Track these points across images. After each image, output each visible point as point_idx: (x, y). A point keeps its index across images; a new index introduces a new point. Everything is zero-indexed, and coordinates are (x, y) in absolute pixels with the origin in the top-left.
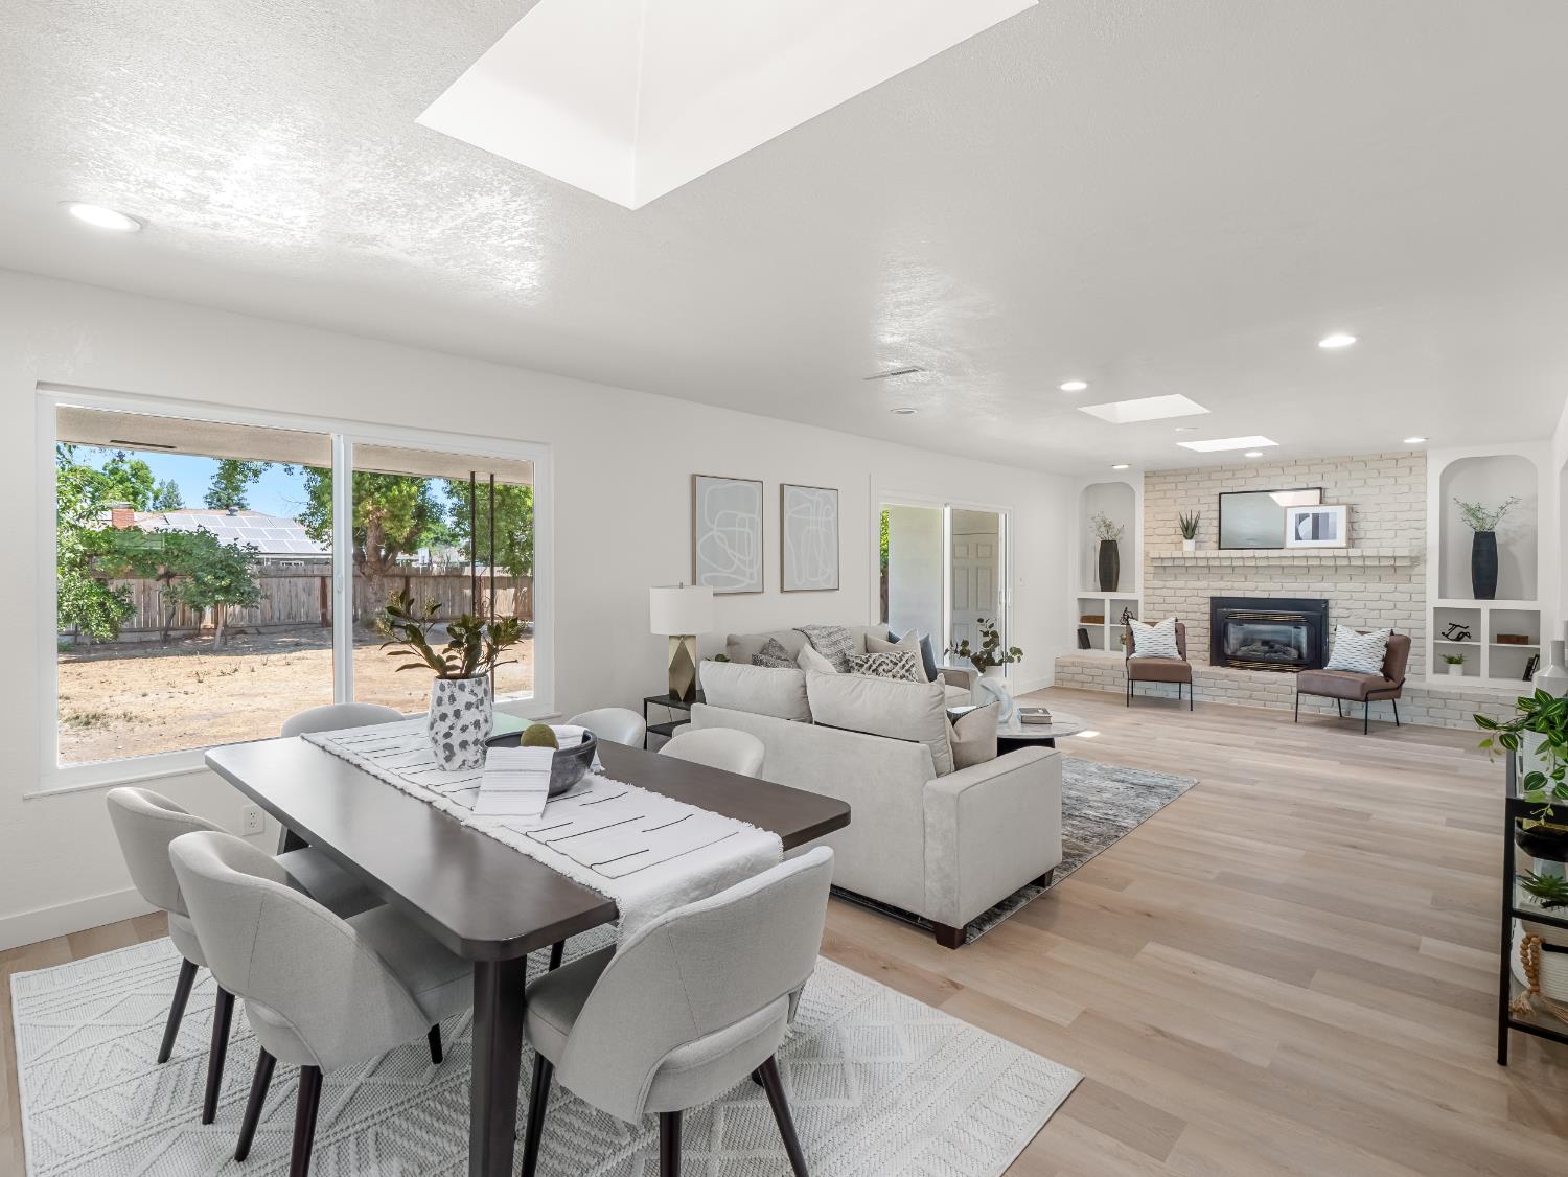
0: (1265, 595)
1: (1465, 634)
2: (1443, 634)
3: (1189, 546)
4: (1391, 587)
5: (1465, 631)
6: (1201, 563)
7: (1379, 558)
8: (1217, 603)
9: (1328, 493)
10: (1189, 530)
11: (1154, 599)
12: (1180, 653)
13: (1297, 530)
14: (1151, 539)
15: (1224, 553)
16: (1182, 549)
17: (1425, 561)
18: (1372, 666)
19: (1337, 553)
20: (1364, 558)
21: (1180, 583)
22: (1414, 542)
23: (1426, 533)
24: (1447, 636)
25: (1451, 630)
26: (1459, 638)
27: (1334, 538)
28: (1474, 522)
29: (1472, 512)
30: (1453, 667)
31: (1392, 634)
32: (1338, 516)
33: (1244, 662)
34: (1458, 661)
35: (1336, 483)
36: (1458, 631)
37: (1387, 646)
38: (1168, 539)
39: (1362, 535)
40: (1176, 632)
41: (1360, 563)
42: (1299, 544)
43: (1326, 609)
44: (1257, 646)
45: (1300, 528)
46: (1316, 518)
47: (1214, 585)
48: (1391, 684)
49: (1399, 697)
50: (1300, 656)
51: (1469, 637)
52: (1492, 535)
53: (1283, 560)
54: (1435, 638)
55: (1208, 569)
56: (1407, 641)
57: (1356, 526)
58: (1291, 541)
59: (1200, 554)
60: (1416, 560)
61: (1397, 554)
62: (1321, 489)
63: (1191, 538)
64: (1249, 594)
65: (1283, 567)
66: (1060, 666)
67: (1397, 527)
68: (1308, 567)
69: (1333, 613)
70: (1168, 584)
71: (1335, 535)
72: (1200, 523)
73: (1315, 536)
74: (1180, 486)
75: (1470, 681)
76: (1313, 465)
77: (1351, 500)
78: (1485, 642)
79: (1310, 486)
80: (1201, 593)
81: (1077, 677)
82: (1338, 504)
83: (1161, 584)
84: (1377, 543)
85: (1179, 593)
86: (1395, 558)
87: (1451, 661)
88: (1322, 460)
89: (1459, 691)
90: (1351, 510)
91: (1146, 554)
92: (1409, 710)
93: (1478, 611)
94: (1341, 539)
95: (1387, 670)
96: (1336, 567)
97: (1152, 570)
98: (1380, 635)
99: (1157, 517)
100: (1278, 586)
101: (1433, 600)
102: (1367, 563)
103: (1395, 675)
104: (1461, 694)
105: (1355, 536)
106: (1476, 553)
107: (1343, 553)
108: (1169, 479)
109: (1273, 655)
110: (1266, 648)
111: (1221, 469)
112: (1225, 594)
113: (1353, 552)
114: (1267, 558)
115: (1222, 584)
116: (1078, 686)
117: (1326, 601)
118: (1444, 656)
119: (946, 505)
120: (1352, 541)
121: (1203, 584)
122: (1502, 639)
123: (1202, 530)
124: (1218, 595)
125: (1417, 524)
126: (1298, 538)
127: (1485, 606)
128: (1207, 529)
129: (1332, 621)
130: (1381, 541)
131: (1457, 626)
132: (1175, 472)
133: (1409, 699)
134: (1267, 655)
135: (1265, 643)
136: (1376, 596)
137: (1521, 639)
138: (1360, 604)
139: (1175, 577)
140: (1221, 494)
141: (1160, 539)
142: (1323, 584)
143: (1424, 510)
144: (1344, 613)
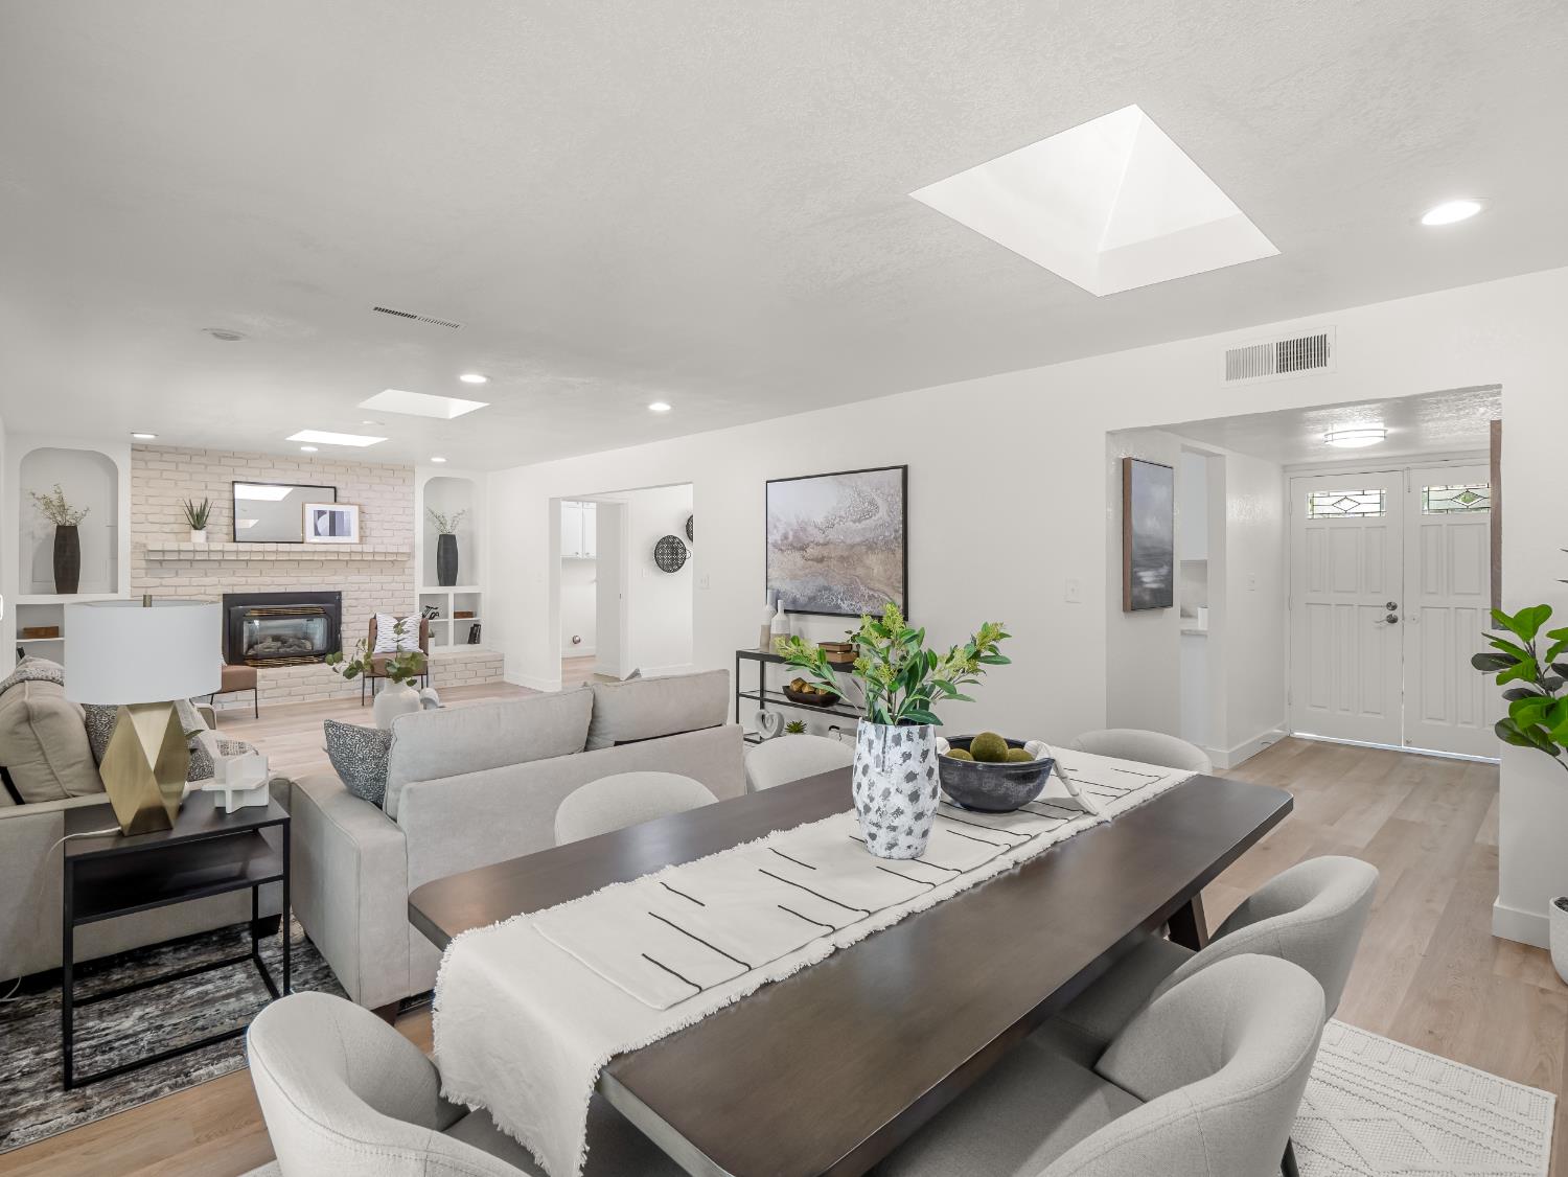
0: (280, 590)
1: (435, 614)
3: (199, 537)
4: (390, 578)
5: (435, 611)
6: (215, 557)
8: (231, 601)
9: (342, 494)
10: (198, 520)
13: (315, 526)
14: (139, 527)
15: (239, 547)
16: (189, 540)
17: (415, 557)
19: (352, 548)
20: (374, 553)
21: (182, 580)
22: (407, 541)
23: (414, 534)
25: (427, 611)
26: (431, 617)
27: (349, 535)
28: (440, 526)
29: (439, 519)
32: (351, 514)
34: (433, 636)
35: (347, 484)
36: (432, 611)
38: (167, 528)
39: (371, 533)
41: (368, 558)
42: (317, 539)
43: (340, 600)
44: (269, 642)
45: (318, 524)
46: (333, 515)
47: (224, 581)
50: (317, 649)
51: (439, 615)
52: (453, 537)
53: (304, 554)
55: (220, 562)
57: (363, 525)
58: (310, 537)
59: (213, 546)
60: (410, 555)
62: (335, 488)
63: (201, 528)
65: (300, 561)
67: (394, 528)
68: (324, 561)
69: (345, 603)
70: (164, 582)
71: (350, 532)
72: (209, 511)
73: (332, 532)
74: (181, 467)
77: (361, 502)
78: (450, 618)
79: (326, 485)
80: (209, 590)
82: (349, 504)
83: (157, 581)
84: (380, 540)
86: (395, 554)
89: (455, 657)
90: (362, 512)
91: (136, 546)
93: (444, 595)
94: (354, 537)
96: (349, 561)
97: (144, 565)
99: (151, 500)
100: (294, 580)
101: (420, 589)
102: (376, 558)
105: (366, 534)
107: (359, 548)
109: (288, 650)
110: (279, 644)
111: (234, 455)
112: (239, 590)
113: (366, 548)
114: (291, 552)
115: (236, 580)
117: (340, 593)
120: (364, 539)
121: (215, 580)
122: (457, 615)
123: (213, 520)
124: (230, 592)
125: (411, 527)
126: (317, 533)
127: (449, 590)
128: (218, 519)
129: (344, 611)
130: (384, 541)
131: (431, 608)
132: (177, 451)
134: (281, 650)
135: (276, 638)
136: (379, 586)
137: (469, 615)
138: (366, 594)
139: (177, 573)
140: (234, 482)
141: (156, 528)
142: (335, 577)
143: (413, 515)
144: (354, 603)
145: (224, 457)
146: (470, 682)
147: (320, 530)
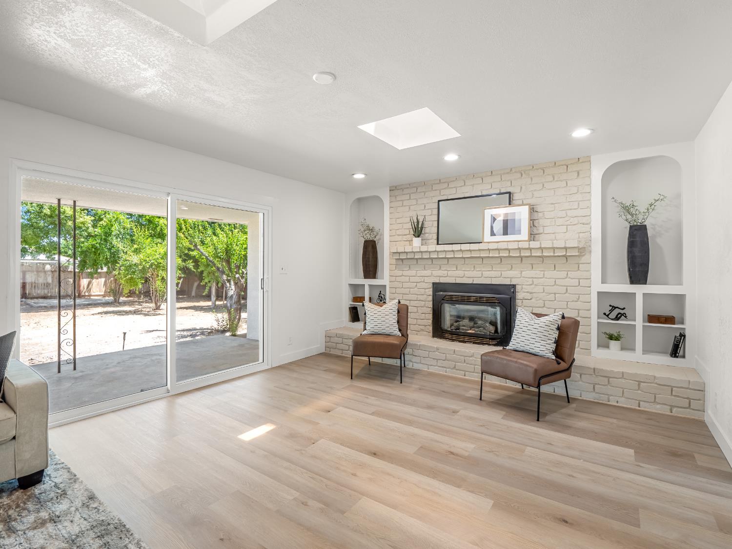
0: (469, 281)
1: (622, 315)
2: (605, 314)
3: (417, 242)
4: (564, 274)
5: (622, 312)
6: (426, 256)
7: (554, 249)
8: (437, 287)
9: (516, 197)
10: (418, 231)
11: (396, 284)
12: (400, 330)
13: (492, 227)
14: (393, 239)
15: (440, 248)
16: (412, 245)
17: (590, 252)
18: (545, 348)
19: (521, 245)
20: (541, 249)
21: (413, 273)
22: (581, 235)
23: (591, 227)
24: (608, 316)
25: (611, 311)
26: (617, 318)
27: (519, 232)
28: (629, 217)
29: (627, 209)
30: (613, 344)
31: (563, 317)
32: (522, 215)
33: (456, 335)
34: (617, 339)
35: (521, 188)
36: (616, 311)
37: (558, 329)
38: (405, 238)
39: (541, 231)
40: (398, 312)
41: (539, 254)
42: (494, 239)
43: (514, 292)
44: (466, 322)
45: (494, 225)
46: (506, 216)
47: (436, 273)
48: (564, 365)
49: (569, 377)
50: (496, 331)
51: (626, 317)
52: (644, 227)
53: (482, 252)
54: (599, 318)
55: (432, 260)
56: (576, 324)
57: (536, 223)
58: (487, 237)
59: (424, 248)
60: (583, 251)
61: (567, 246)
62: (510, 193)
63: (419, 236)
64: (459, 281)
65: (482, 258)
66: (328, 337)
67: (568, 223)
68: (501, 258)
69: (519, 295)
70: (405, 273)
71: (520, 230)
72: (426, 224)
73: (505, 232)
74: (413, 196)
75: (627, 356)
76: (504, 174)
77: (532, 201)
78: (639, 322)
79: (502, 191)
80: (426, 279)
81: (339, 346)
82: (523, 205)
83: (400, 273)
84: (553, 236)
85: (412, 279)
86: (566, 248)
87: (611, 337)
88: (511, 170)
89: (621, 370)
90: (532, 210)
91: (390, 250)
92: (578, 387)
93: (634, 295)
94: (524, 235)
95: (558, 353)
96: (521, 258)
97: (394, 262)
98: (554, 318)
99: (398, 221)
100: (479, 274)
101: (597, 286)
102: (545, 254)
103: (566, 357)
104: (623, 373)
105: (535, 231)
106: (631, 244)
107: (526, 245)
108: (406, 191)
110: (472, 324)
111: (440, 181)
112: (443, 280)
113: (534, 244)
114: (470, 251)
115: (440, 273)
116: (339, 353)
117: (514, 286)
118: (606, 333)
119: (168, 194)
120: (532, 236)
121: (427, 272)
122: (652, 319)
123: (427, 230)
124: (438, 281)
125: (584, 220)
126: (493, 234)
127: (639, 290)
128: (430, 230)
129: (518, 302)
131: (616, 308)
132: (410, 186)
133: (578, 376)
134: (472, 331)
135: (472, 319)
136: (552, 282)
137: (669, 320)
138: (540, 289)
139: (410, 268)
140: (439, 201)
141: (400, 238)
142: (511, 272)
143: (589, 207)
144: (528, 296)
145: (435, 184)
146: (645, 407)
147: (495, 231)
